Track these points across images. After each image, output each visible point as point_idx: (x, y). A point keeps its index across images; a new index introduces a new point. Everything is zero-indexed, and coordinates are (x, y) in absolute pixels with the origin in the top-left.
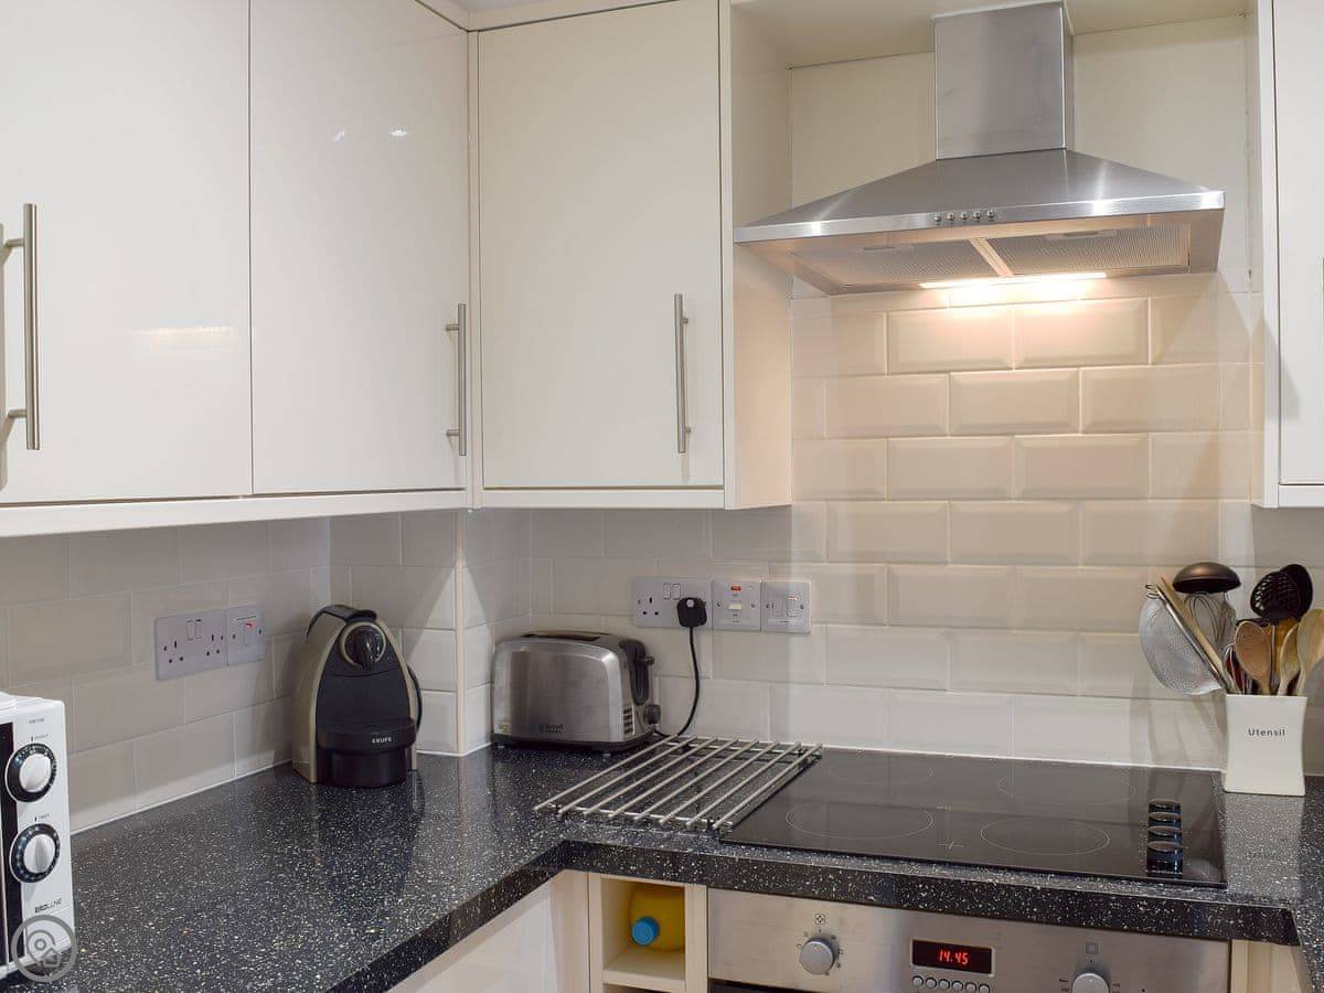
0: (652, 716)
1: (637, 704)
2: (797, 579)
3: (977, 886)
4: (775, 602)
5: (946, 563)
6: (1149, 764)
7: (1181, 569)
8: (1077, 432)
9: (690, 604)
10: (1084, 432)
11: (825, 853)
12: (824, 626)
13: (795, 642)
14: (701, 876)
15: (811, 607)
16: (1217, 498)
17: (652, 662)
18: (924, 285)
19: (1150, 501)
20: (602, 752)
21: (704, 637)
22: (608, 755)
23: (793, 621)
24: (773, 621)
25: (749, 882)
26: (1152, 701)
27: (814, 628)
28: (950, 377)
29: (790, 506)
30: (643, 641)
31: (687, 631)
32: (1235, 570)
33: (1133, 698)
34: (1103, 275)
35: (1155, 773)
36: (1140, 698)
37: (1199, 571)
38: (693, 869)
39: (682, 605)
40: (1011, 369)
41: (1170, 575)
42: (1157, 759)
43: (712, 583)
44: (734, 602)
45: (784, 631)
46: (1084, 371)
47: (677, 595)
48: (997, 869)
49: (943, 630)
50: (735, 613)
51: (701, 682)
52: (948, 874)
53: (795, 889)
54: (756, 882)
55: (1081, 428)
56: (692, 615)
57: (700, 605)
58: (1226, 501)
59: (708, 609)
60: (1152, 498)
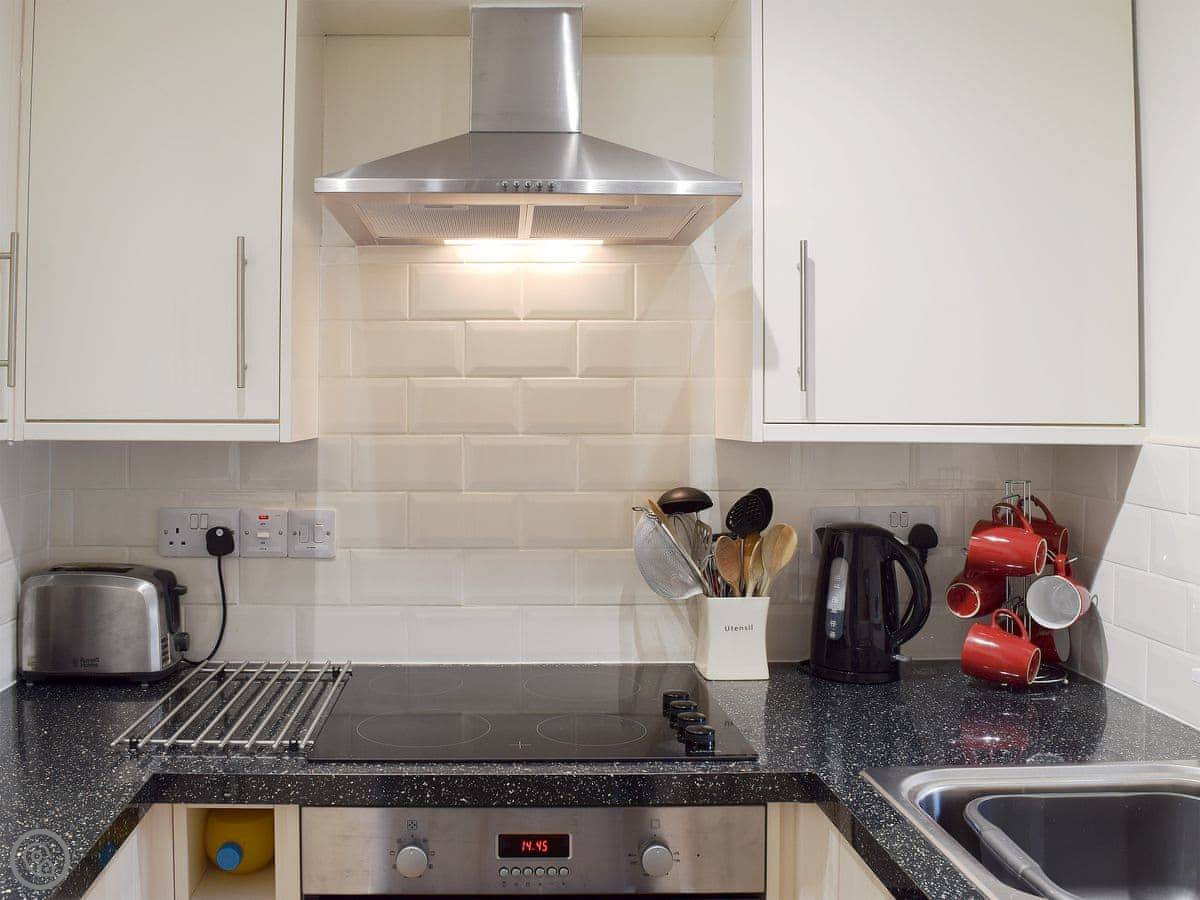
0: (182, 644)
1: (172, 632)
2: (322, 506)
3: (559, 779)
4: (302, 530)
5: (461, 490)
6: (634, 661)
7: (662, 494)
8: (575, 376)
9: (220, 533)
10: (581, 376)
11: (413, 762)
12: (347, 550)
13: (320, 565)
14: (297, 796)
15: (336, 534)
16: (688, 433)
17: (184, 591)
18: (447, 242)
19: (635, 436)
20: (139, 683)
21: (231, 564)
22: (146, 685)
23: (318, 546)
24: (300, 547)
25: (345, 798)
26: (637, 607)
27: (339, 553)
28: (466, 324)
29: (317, 439)
30: (172, 570)
31: (214, 560)
32: (708, 493)
33: (621, 605)
34: (601, 242)
35: (641, 668)
36: (628, 603)
37: (679, 495)
38: (289, 790)
39: (211, 534)
40: (519, 319)
41: (656, 498)
42: (641, 655)
43: (240, 514)
44: (261, 530)
45: (311, 557)
46: (582, 325)
47: (204, 525)
48: (569, 762)
49: (460, 551)
50: (263, 541)
51: (229, 608)
52: (529, 770)
53: (390, 799)
54: (353, 797)
55: (578, 374)
56: (220, 544)
57: (228, 533)
58: (694, 436)
59: (236, 537)
60: (637, 433)
